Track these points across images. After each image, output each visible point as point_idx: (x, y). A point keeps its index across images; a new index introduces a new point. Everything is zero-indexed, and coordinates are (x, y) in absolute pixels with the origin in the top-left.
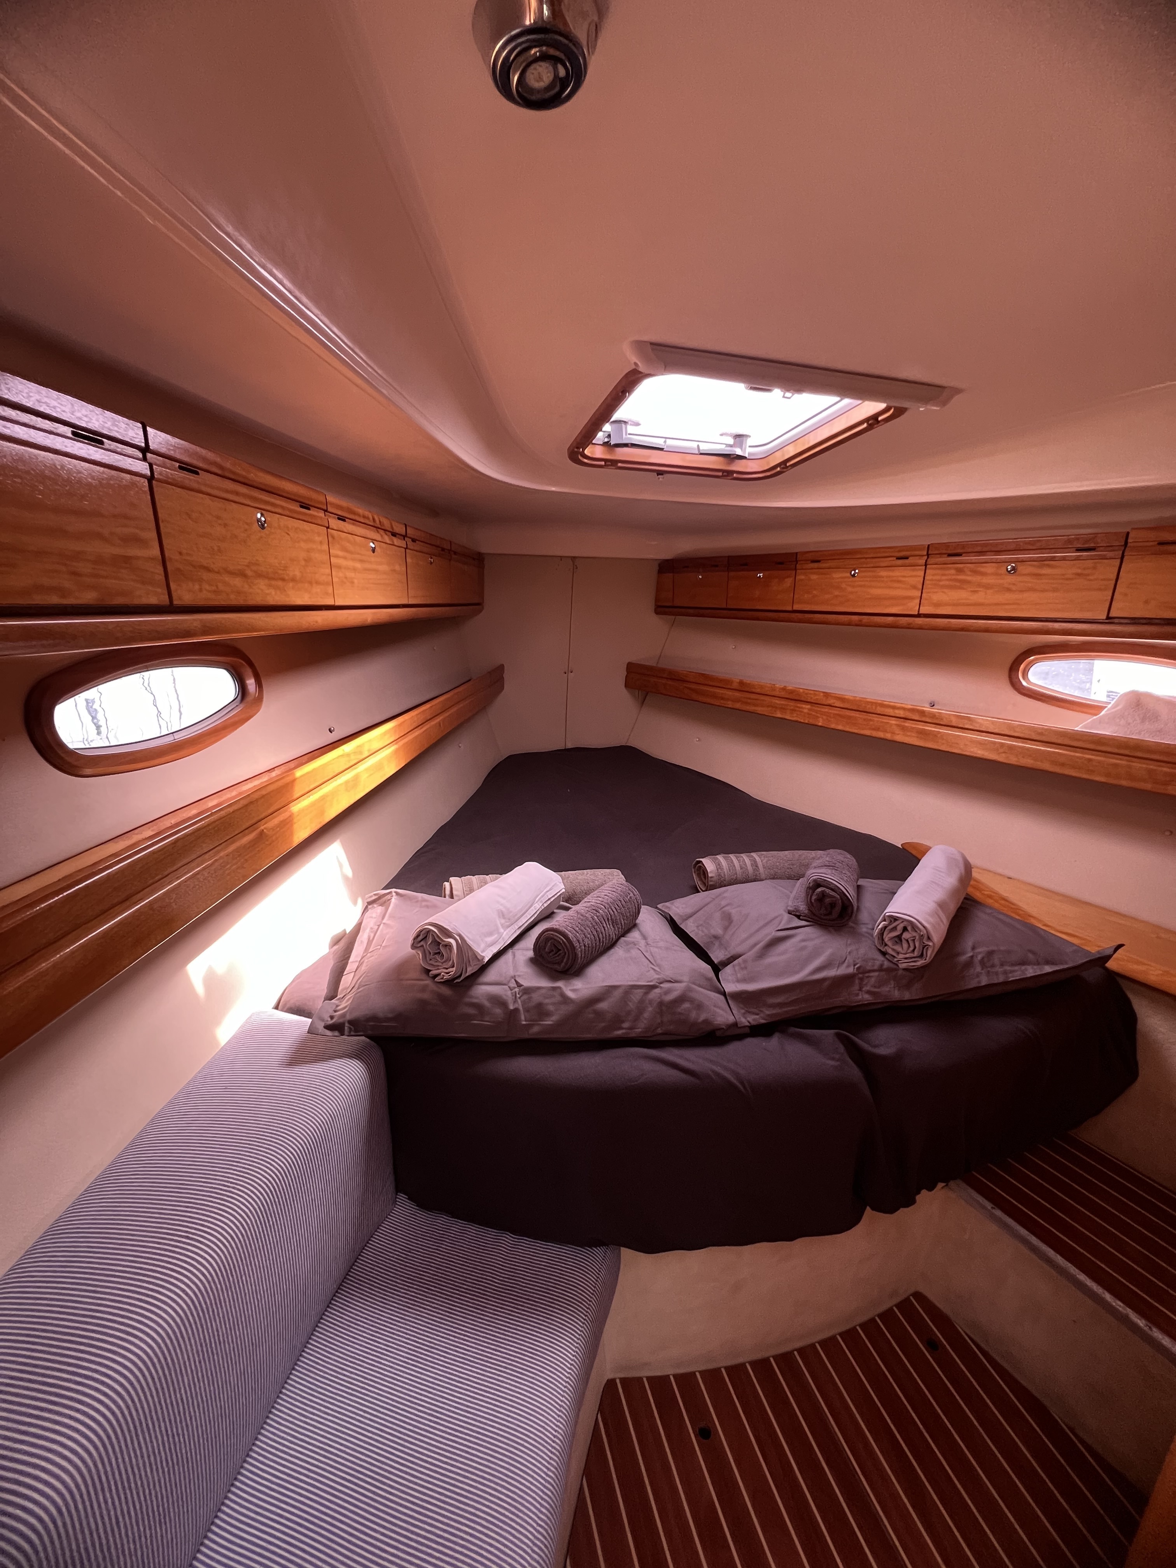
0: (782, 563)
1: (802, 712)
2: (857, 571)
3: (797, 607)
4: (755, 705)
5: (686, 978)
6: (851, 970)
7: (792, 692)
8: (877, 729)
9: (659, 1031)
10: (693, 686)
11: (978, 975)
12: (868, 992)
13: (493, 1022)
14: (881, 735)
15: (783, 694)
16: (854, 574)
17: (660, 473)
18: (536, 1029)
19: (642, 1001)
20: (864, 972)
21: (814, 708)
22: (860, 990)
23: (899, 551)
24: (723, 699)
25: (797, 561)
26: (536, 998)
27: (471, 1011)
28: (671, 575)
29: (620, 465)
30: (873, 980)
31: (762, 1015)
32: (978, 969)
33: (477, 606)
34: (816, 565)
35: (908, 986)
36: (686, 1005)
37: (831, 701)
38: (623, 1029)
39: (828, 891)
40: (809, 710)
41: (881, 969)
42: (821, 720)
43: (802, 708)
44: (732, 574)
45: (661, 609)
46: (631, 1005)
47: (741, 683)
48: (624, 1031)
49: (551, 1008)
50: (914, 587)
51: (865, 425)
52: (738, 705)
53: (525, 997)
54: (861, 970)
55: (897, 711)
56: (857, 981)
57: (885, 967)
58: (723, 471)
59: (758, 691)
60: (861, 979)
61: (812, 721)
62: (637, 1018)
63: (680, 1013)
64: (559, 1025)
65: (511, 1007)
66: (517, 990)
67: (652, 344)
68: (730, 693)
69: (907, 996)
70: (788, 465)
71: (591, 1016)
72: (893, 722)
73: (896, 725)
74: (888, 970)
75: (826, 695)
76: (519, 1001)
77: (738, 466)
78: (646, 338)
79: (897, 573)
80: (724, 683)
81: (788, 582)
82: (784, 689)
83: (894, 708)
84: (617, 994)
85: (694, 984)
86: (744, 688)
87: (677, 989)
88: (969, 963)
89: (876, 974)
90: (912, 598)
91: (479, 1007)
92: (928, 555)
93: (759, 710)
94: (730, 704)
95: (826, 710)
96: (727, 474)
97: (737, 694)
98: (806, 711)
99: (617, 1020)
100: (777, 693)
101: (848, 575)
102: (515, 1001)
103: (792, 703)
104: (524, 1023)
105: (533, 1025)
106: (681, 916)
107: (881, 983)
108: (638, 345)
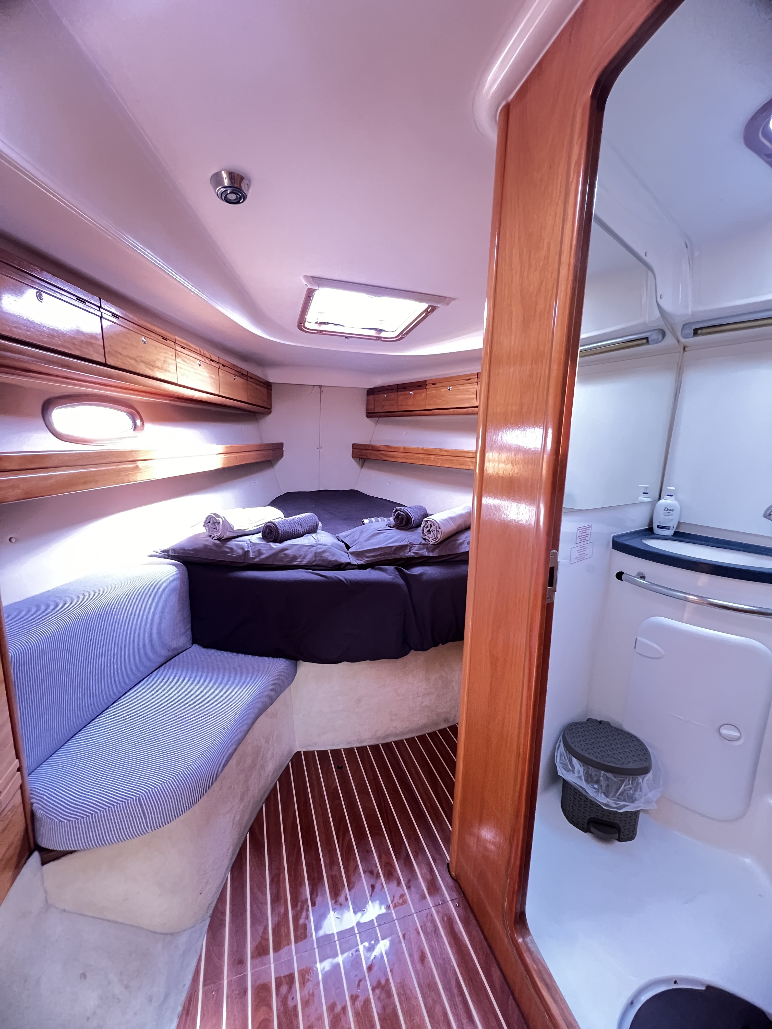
0: (420, 386)
1: (431, 460)
2: (451, 388)
3: (428, 408)
4: (411, 459)
5: (330, 544)
6: (406, 543)
7: (426, 450)
8: (462, 464)
9: (314, 564)
10: (383, 453)
11: (466, 547)
12: (413, 553)
13: (238, 555)
14: (464, 467)
15: (422, 452)
16: (450, 389)
17: (346, 337)
18: (257, 560)
19: (307, 551)
20: (412, 545)
21: (436, 457)
22: (410, 551)
23: (467, 377)
24: (396, 458)
25: (426, 385)
26: (258, 547)
27: (228, 550)
28: (373, 396)
29: (324, 333)
30: (416, 548)
31: (363, 561)
32: (466, 545)
33: (267, 410)
34: (434, 386)
35: (433, 551)
36: (327, 554)
37: (442, 453)
38: (297, 562)
39: (400, 512)
40: (434, 458)
41: (420, 544)
42: (439, 463)
43: (431, 458)
44: (399, 393)
45: (370, 414)
46: (302, 553)
47: (404, 448)
48: (298, 563)
49: (265, 552)
50: (473, 393)
51: (424, 314)
52: (404, 460)
53: (253, 547)
54: (411, 544)
55: (469, 454)
56: (408, 548)
57: (422, 543)
58: (376, 337)
59: (412, 451)
60: (411, 547)
61: (436, 465)
62: (304, 558)
63: (324, 557)
64: (268, 558)
65: (246, 550)
66: (250, 544)
67: (312, 277)
68: (400, 454)
69: (431, 555)
70: (404, 333)
71: (283, 555)
72: (468, 460)
73: (470, 461)
74: (424, 544)
75: (441, 450)
76: (250, 548)
77: (383, 334)
78: (309, 274)
79: (466, 387)
80: (396, 450)
81: (424, 395)
82: (423, 449)
83: (468, 452)
84: (296, 548)
85: (333, 546)
86: (406, 451)
87: (324, 548)
88: (462, 543)
89: (419, 545)
90: (473, 398)
91: (231, 549)
92: (478, 377)
93: (412, 461)
94: (400, 460)
95: (440, 457)
96: (378, 338)
97: (402, 454)
98: (432, 459)
99: (295, 558)
100: (420, 452)
101: (447, 389)
102: (248, 548)
103: (427, 456)
104: (252, 557)
105: (257, 558)
107: (419, 549)
108: (306, 277)
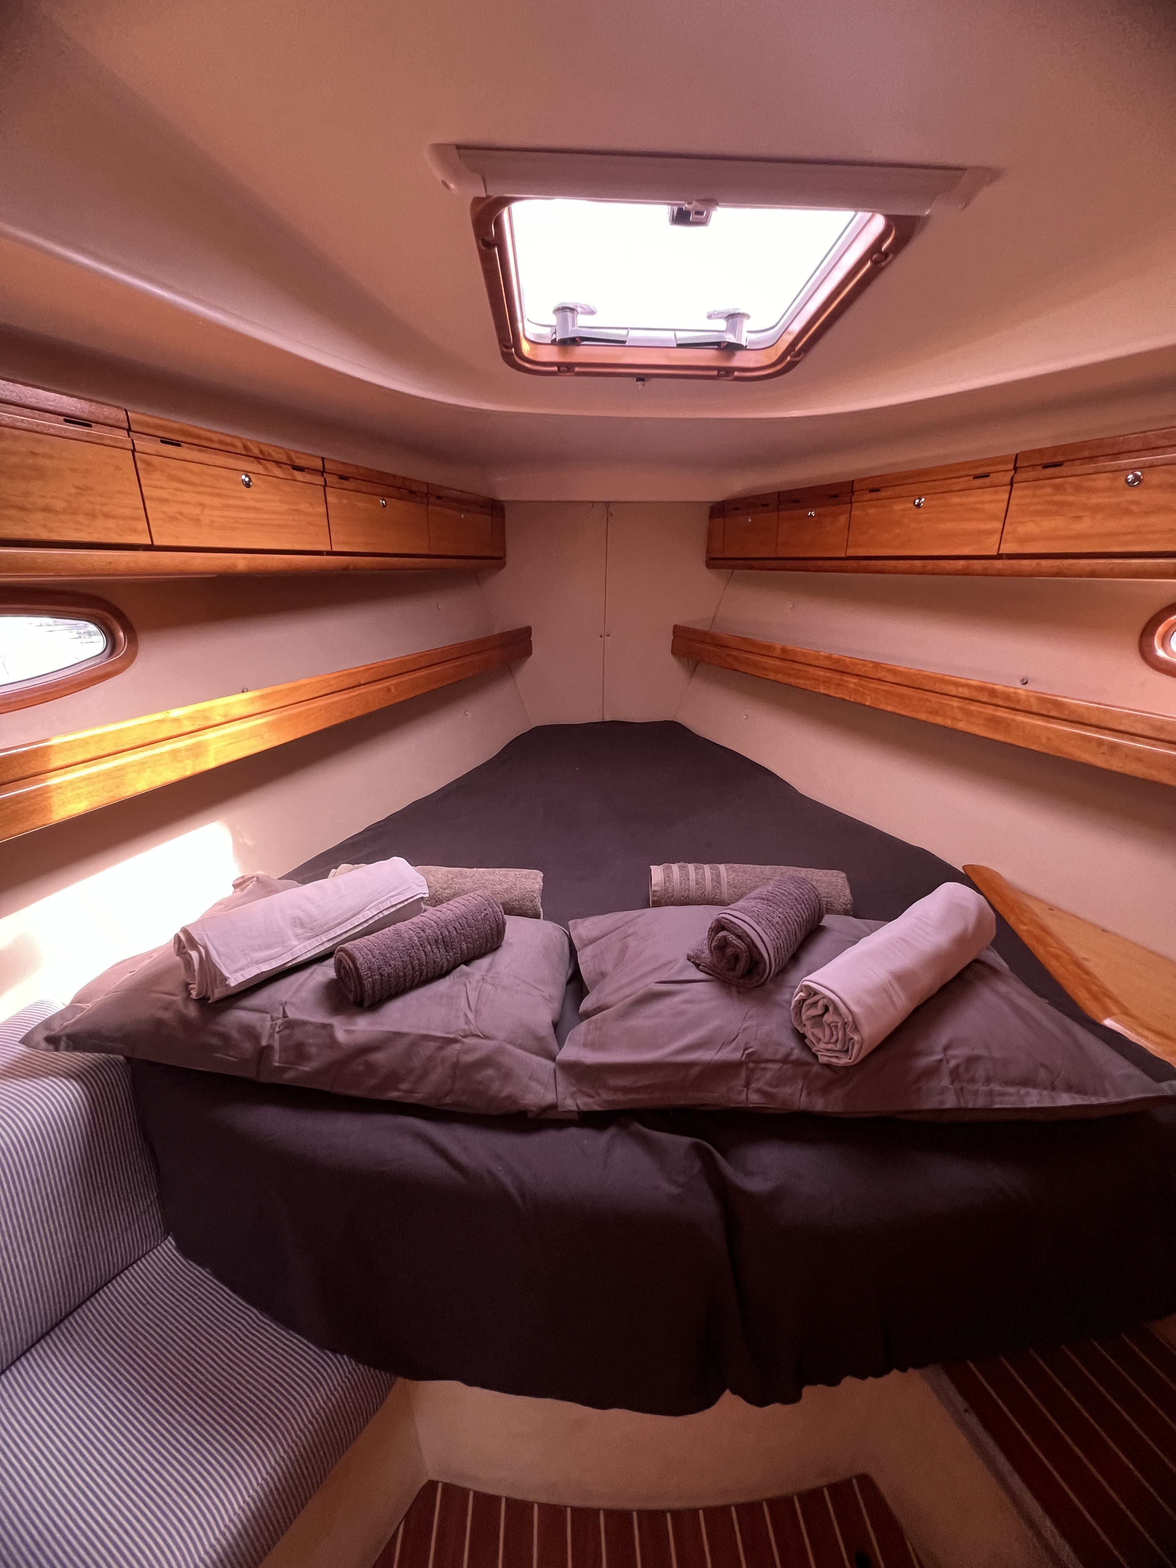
0: (836, 496)
1: (847, 687)
2: (923, 500)
3: (851, 552)
4: (798, 678)
5: (501, 1035)
6: (737, 1056)
7: (837, 661)
8: (935, 713)
9: (448, 1100)
10: (734, 653)
11: (943, 1091)
12: (759, 1091)
13: (240, 1059)
14: (939, 720)
15: (828, 664)
16: (919, 504)
17: (641, 378)
18: (290, 1075)
19: (430, 1058)
20: (756, 1062)
21: (862, 682)
22: (747, 1085)
23: (978, 467)
24: (764, 669)
25: (853, 492)
26: (299, 1035)
27: (215, 1041)
28: (721, 520)
29: (577, 369)
30: (769, 1075)
31: (597, 1098)
32: (946, 1082)
33: (497, 560)
34: (875, 495)
35: (825, 1090)
36: (490, 1072)
37: (882, 674)
38: (399, 1090)
39: (731, 938)
40: (855, 684)
41: (785, 1060)
42: (869, 698)
43: (848, 682)
44: (783, 514)
45: (713, 562)
46: (416, 1063)
47: (784, 650)
48: (399, 1094)
49: (313, 1050)
50: (994, 517)
51: (869, 264)
52: (779, 677)
53: (286, 1032)
54: (755, 1057)
55: (961, 690)
56: (743, 1073)
57: (793, 1057)
58: (719, 369)
59: (801, 659)
60: (752, 1071)
61: (859, 700)
62: (421, 1079)
63: (480, 1083)
64: (318, 1073)
65: (264, 1043)
66: (279, 1022)
68: (772, 662)
69: (819, 1105)
70: (797, 349)
71: (361, 1068)
72: (955, 703)
73: (958, 707)
74: (798, 1063)
75: (877, 665)
76: (277, 1036)
77: (739, 360)
79: (972, 499)
80: (766, 650)
81: (843, 518)
82: (829, 658)
83: (957, 684)
84: (400, 1045)
85: (512, 1043)
86: (786, 656)
87: (484, 1047)
88: (933, 1071)
89: (777, 1066)
90: (990, 533)
91: (225, 1037)
92: (1015, 469)
93: (802, 683)
94: (772, 676)
95: (875, 685)
96: (726, 373)
97: (779, 663)
98: (852, 685)
99: (393, 1078)
100: (821, 663)
101: (912, 505)
102: (271, 1036)
103: (837, 676)
104: (277, 1064)
105: (289, 1068)
106: (583, 940)
107: (780, 1080)
108: (440, 150)
